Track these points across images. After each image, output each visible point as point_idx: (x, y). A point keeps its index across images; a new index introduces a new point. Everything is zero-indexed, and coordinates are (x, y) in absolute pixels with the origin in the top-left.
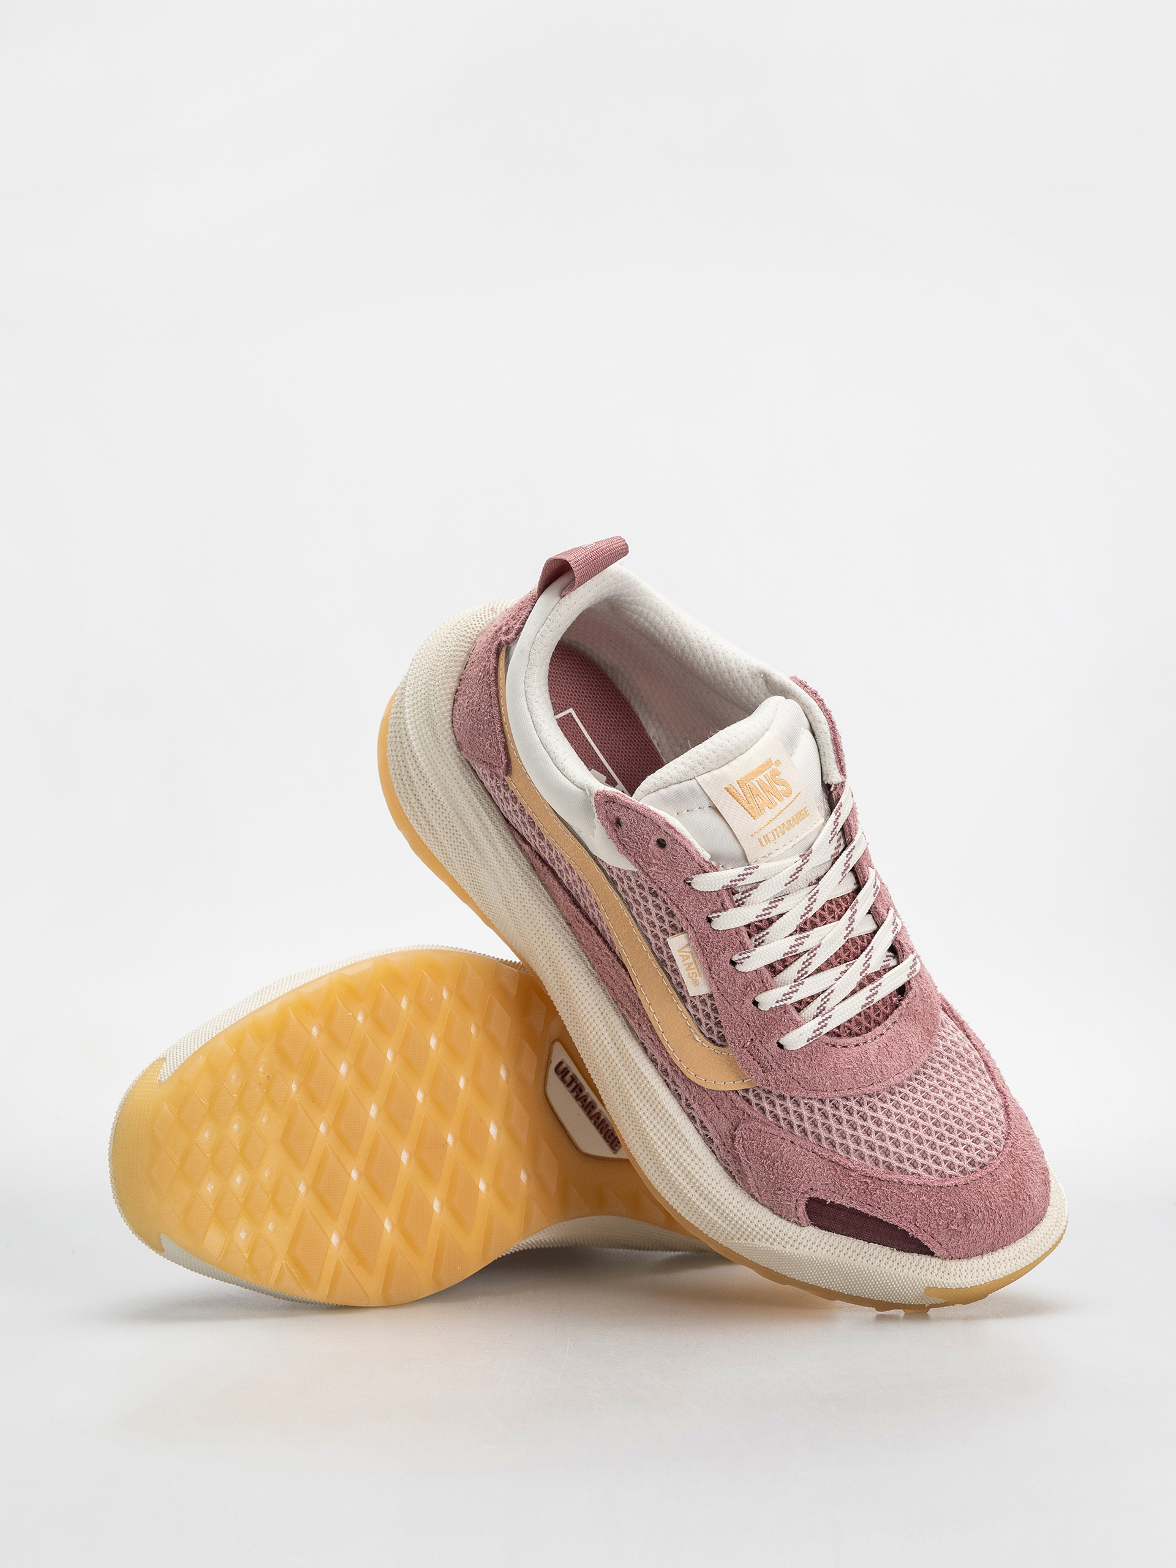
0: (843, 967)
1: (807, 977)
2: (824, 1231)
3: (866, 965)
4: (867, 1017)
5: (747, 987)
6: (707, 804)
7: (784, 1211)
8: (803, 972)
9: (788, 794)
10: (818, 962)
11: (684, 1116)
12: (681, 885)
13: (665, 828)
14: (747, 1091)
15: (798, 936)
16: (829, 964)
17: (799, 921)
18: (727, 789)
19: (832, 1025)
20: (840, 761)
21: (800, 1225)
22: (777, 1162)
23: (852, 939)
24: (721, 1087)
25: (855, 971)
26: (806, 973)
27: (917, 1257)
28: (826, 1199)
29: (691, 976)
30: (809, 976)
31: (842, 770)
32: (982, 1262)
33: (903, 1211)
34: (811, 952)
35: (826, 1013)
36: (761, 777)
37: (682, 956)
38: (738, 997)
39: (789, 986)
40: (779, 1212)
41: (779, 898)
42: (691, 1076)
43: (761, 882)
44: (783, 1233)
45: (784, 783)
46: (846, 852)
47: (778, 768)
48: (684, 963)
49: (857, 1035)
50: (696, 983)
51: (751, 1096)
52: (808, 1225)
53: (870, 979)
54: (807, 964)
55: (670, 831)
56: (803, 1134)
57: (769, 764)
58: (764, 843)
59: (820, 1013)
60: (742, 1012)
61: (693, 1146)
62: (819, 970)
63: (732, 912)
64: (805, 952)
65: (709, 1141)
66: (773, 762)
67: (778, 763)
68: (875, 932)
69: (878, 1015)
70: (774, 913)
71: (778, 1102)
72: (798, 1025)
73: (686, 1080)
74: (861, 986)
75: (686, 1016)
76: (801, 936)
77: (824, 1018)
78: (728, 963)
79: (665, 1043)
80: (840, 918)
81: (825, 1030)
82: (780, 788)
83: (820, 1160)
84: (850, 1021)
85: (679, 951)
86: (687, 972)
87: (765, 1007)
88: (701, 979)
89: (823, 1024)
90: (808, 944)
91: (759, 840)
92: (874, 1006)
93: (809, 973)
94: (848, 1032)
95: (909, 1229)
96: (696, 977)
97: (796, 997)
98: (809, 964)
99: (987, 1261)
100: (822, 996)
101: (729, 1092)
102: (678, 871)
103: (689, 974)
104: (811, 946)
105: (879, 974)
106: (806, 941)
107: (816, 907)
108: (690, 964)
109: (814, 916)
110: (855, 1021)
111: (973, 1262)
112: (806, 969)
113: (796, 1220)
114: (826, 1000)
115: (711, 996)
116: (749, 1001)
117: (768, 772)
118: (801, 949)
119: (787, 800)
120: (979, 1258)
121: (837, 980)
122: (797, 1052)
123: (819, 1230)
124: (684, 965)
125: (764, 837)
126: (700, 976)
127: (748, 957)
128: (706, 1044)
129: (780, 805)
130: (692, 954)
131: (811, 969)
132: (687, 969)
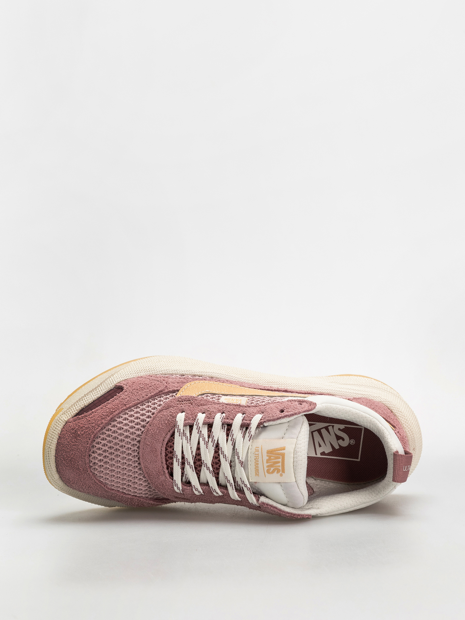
0: (194, 454)
1: (199, 437)
3: (189, 464)
4: (171, 452)
8: (202, 436)
9: (268, 472)
10: (202, 444)
15: (216, 442)
16: (198, 449)
18: (285, 447)
19: (177, 434)
23: (201, 466)
25: (190, 458)
30: (199, 438)
34: (207, 443)
35: (182, 435)
36: (280, 464)
39: (201, 427)
43: (244, 440)
45: (273, 472)
46: (233, 484)
47: (279, 474)
49: (167, 444)
53: (183, 463)
54: (204, 439)
57: (283, 471)
59: (184, 434)
62: (199, 443)
63: (241, 422)
64: (208, 441)
66: (283, 473)
67: (281, 475)
68: (199, 478)
69: (169, 457)
70: (230, 438)
72: (185, 422)
74: (183, 458)
76: (215, 443)
77: (181, 433)
78: (224, 411)
80: (212, 466)
81: (176, 430)
82: (272, 469)
84: (173, 444)
87: (200, 414)
89: (179, 431)
90: (210, 444)
92: (173, 458)
93: (200, 438)
94: (171, 441)
97: (195, 427)
100: (189, 438)
104: (209, 444)
105: (183, 469)
106: (212, 444)
107: (221, 456)
109: (219, 455)
110: (172, 447)
112: (202, 438)
114: (187, 439)
117: (280, 468)
118: (210, 440)
119: (266, 469)
121: (191, 448)
127: (221, 419)
129: (266, 465)
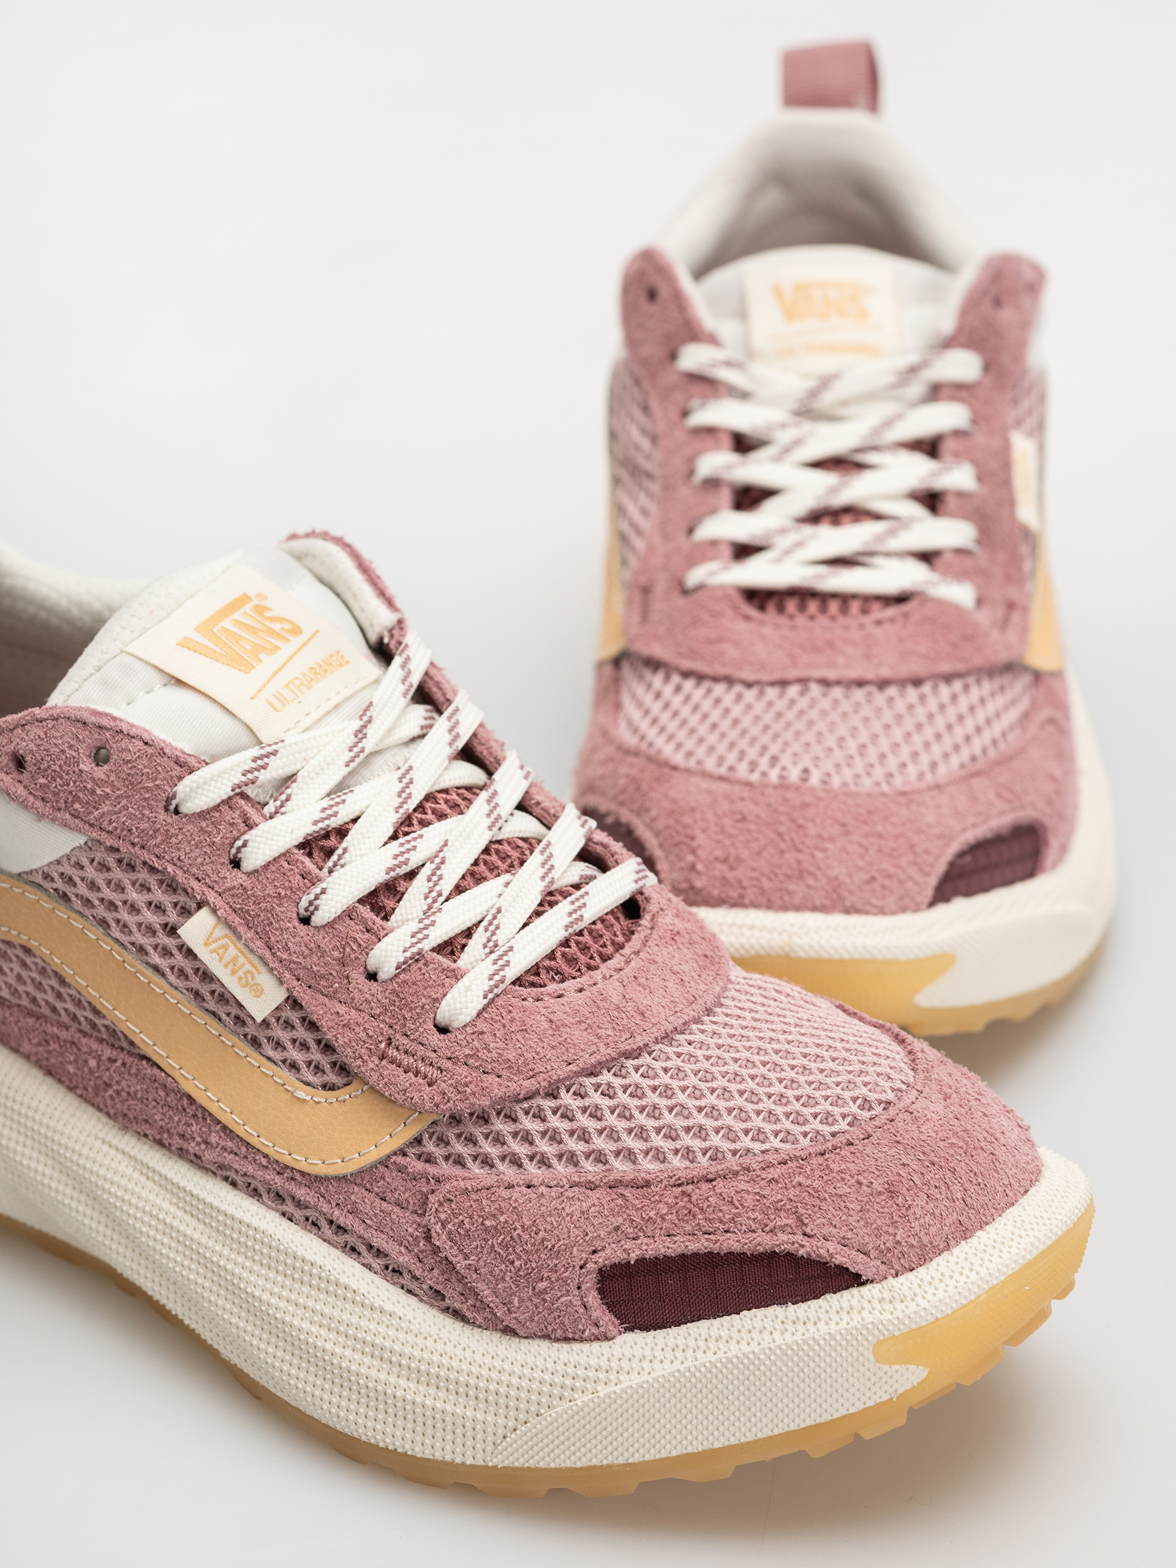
0: (502, 878)
1: (443, 902)
2: (652, 1332)
4: (583, 949)
5: (344, 949)
6: (155, 679)
7: (567, 1323)
8: (434, 894)
9: (295, 631)
10: (452, 875)
11: (336, 1253)
12: (161, 817)
13: (93, 719)
14: (418, 1141)
15: (402, 841)
16: (472, 878)
17: (394, 818)
18: (181, 644)
19: (518, 966)
20: (382, 593)
21: (608, 1339)
22: (515, 1230)
23: (507, 841)
24: (374, 1154)
26: (440, 895)
27: (832, 1302)
28: (625, 1256)
29: (244, 982)
30: (447, 899)
31: (390, 603)
32: (953, 1259)
33: (772, 1217)
34: (435, 862)
36: (237, 617)
37: (214, 951)
38: (335, 974)
39: (418, 920)
40: (559, 1333)
41: (340, 788)
42: (319, 1169)
43: (299, 770)
44: (582, 1368)
48: (224, 961)
49: (575, 976)
50: (258, 991)
51: (430, 1147)
52: (620, 1333)
54: (435, 878)
55: (104, 722)
56: (544, 1168)
57: (242, 598)
58: (278, 705)
59: (490, 951)
60: (353, 999)
61: (369, 1296)
62: (459, 889)
63: (264, 827)
64: (423, 864)
65: (392, 1272)
66: (251, 595)
67: (259, 594)
71: (478, 1131)
72: (456, 976)
73: (314, 1181)
74: (551, 903)
75: (269, 1069)
76: (407, 840)
77: (500, 954)
78: (296, 923)
79: (254, 1141)
81: (509, 976)
82: (277, 626)
83: (590, 1193)
84: (551, 957)
85: (206, 944)
86: (235, 979)
87: (387, 971)
88: (265, 980)
89: (501, 962)
90: (425, 850)
91: (268, 702)
92: (589, 929)
93: (445, 896)
95: (796, 1245)
96: (253, 978)
97: (439, 937)
98: (440, 878)
99: (963, 1255)
100: (484, 927)
101: (389, 1157)
102: (147, 790)
103: (240, 978)
104: (430, 853)
106: (419, 846)
107: (418, 793)
108: (234, 960)
109: (418, 808)
110: (562, 957)
111: (938, 1265)
112: (438, 888)
113: (595, 1330)
114: (492, 931)
115: (294, 1003)
116: (358, 977)
118: (414, 861)
119: (297, 641)
120: (945, 1255)
121: (500, 894)
122: (472, 1023)
123: (644, 1334)
124: (226, 966)
125: (274, 695)
126: (259, 973)
127: (323, 891)
128: (321, 1096)
129: (287, 648)
130: (230, 939)
131: (447, 886)
132: (234, 972)
